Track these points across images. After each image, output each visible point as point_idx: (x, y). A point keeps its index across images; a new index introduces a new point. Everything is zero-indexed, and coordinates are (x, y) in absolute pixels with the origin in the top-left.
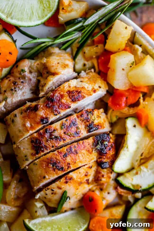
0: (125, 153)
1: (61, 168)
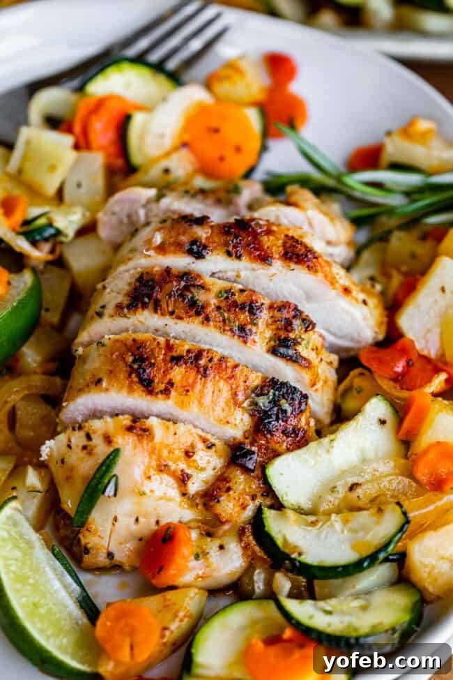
0: (319, 452)
1: (149, 379)
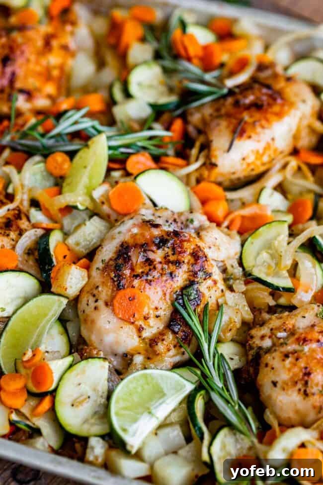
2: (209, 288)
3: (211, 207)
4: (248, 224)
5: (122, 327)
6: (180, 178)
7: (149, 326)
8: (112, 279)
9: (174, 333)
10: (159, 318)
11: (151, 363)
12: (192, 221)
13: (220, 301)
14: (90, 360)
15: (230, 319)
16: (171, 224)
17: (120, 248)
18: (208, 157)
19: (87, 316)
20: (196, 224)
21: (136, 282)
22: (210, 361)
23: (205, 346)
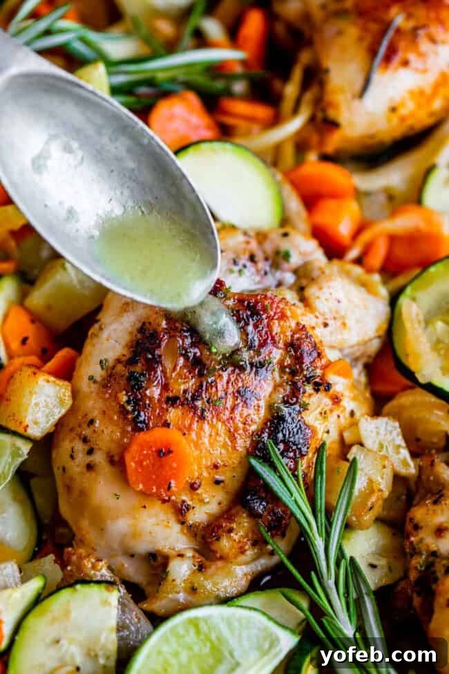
2: (325, 413)
3: (325, 216)
4: (401, 253)
5: (145, 507)
6: (259, 155)
7: (202, 501)
8: (122, 407)
9: (253, 515)
10: (222, 484)
11: (206, 579)
12: (286, 256)
13: (348, 436)
14: (78, 587)
15: (370, 481)
16: (245, 266)
17: (139, 336)
18: (320, 103)
19: (72, 479)
20: (295, 260)
21: (173, 414)
22: (329, 578)
23: (319, 543)
